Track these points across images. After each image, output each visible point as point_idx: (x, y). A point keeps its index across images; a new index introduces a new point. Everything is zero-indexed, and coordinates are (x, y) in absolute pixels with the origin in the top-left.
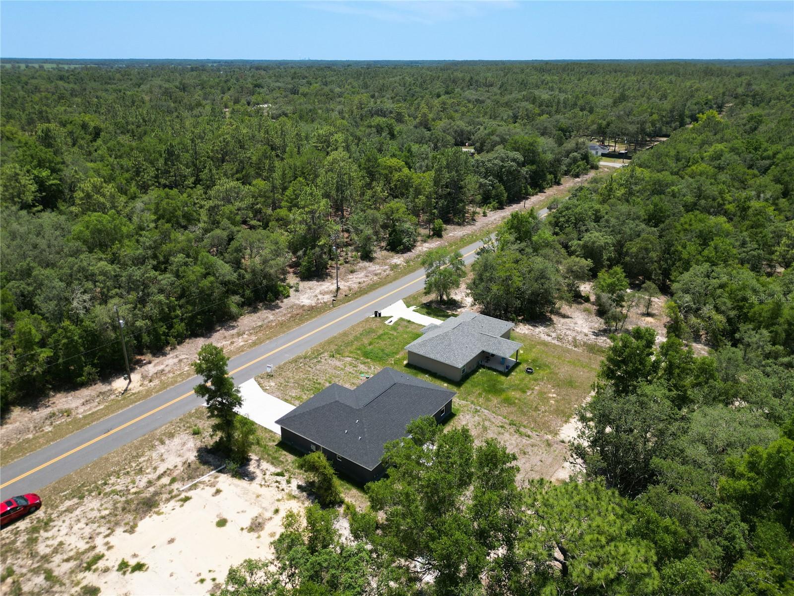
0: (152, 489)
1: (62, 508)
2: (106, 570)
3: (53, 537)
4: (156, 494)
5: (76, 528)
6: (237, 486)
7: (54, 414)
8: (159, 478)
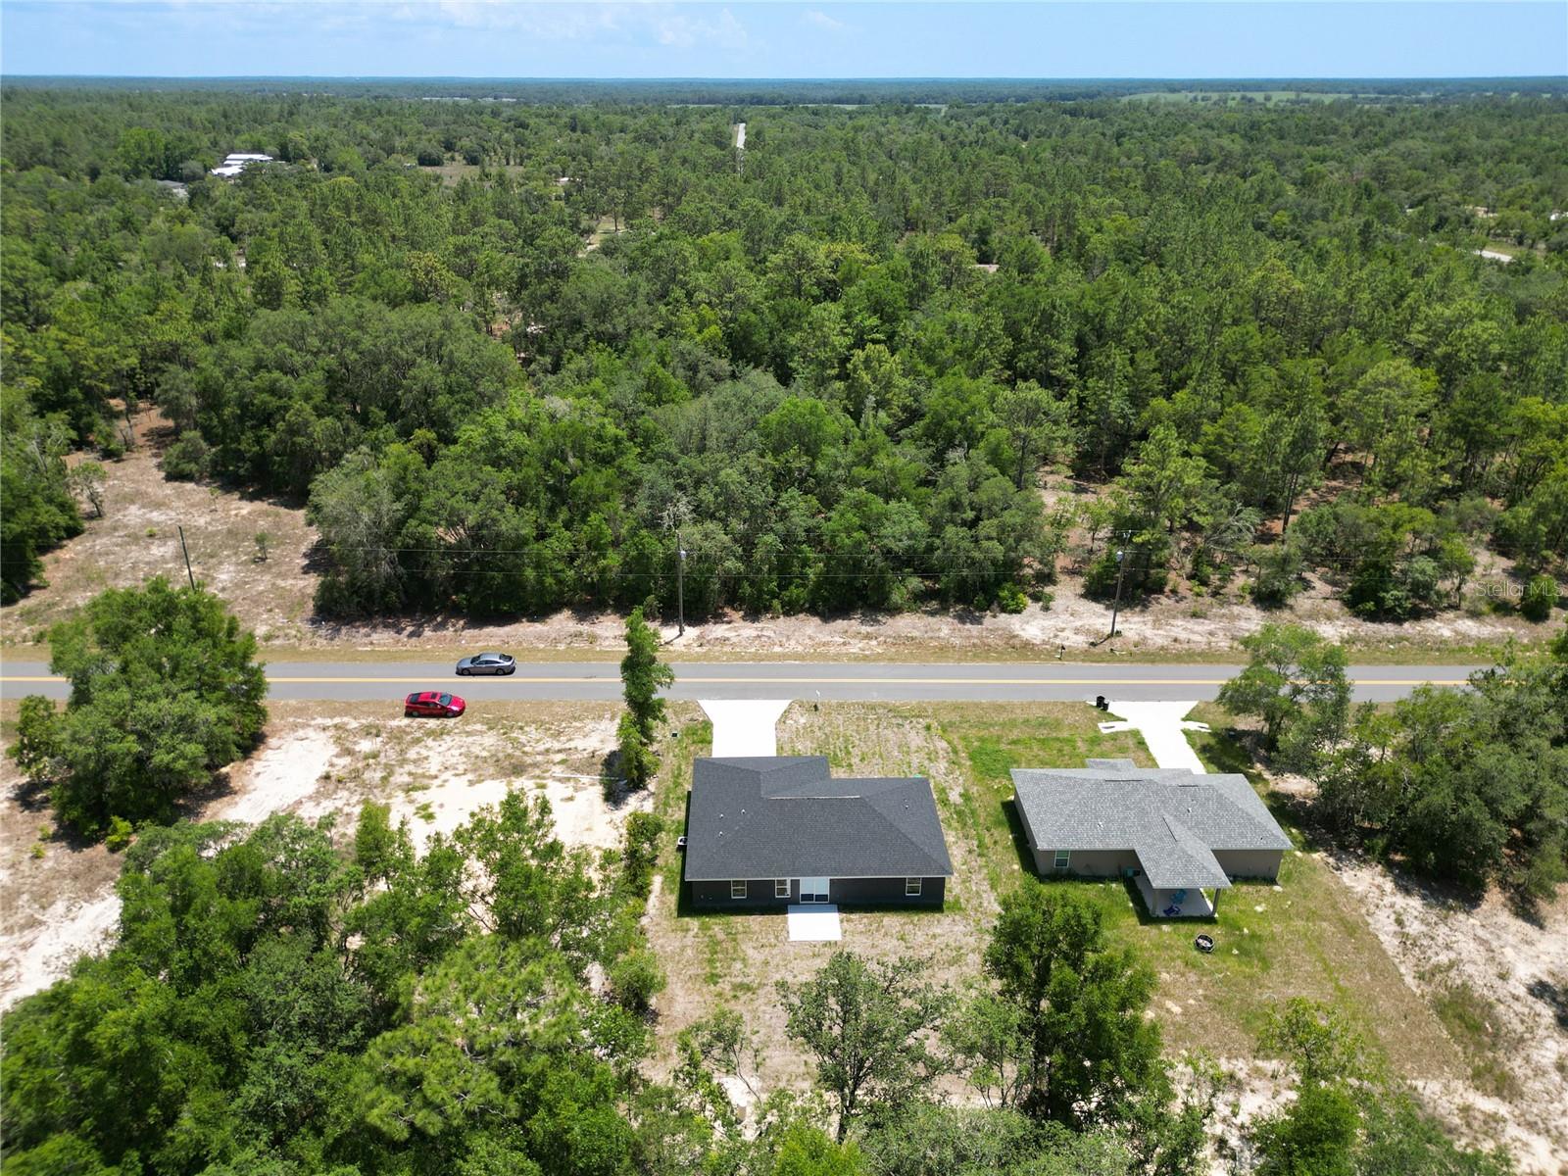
0: (539, 758)
1: (468, 729)
2: (411, 802)
3: (431, 749)
4: (535, 765)
5: (453, 751)
6: (591, 805)
7: (581, 634)
8: (560, 751)
